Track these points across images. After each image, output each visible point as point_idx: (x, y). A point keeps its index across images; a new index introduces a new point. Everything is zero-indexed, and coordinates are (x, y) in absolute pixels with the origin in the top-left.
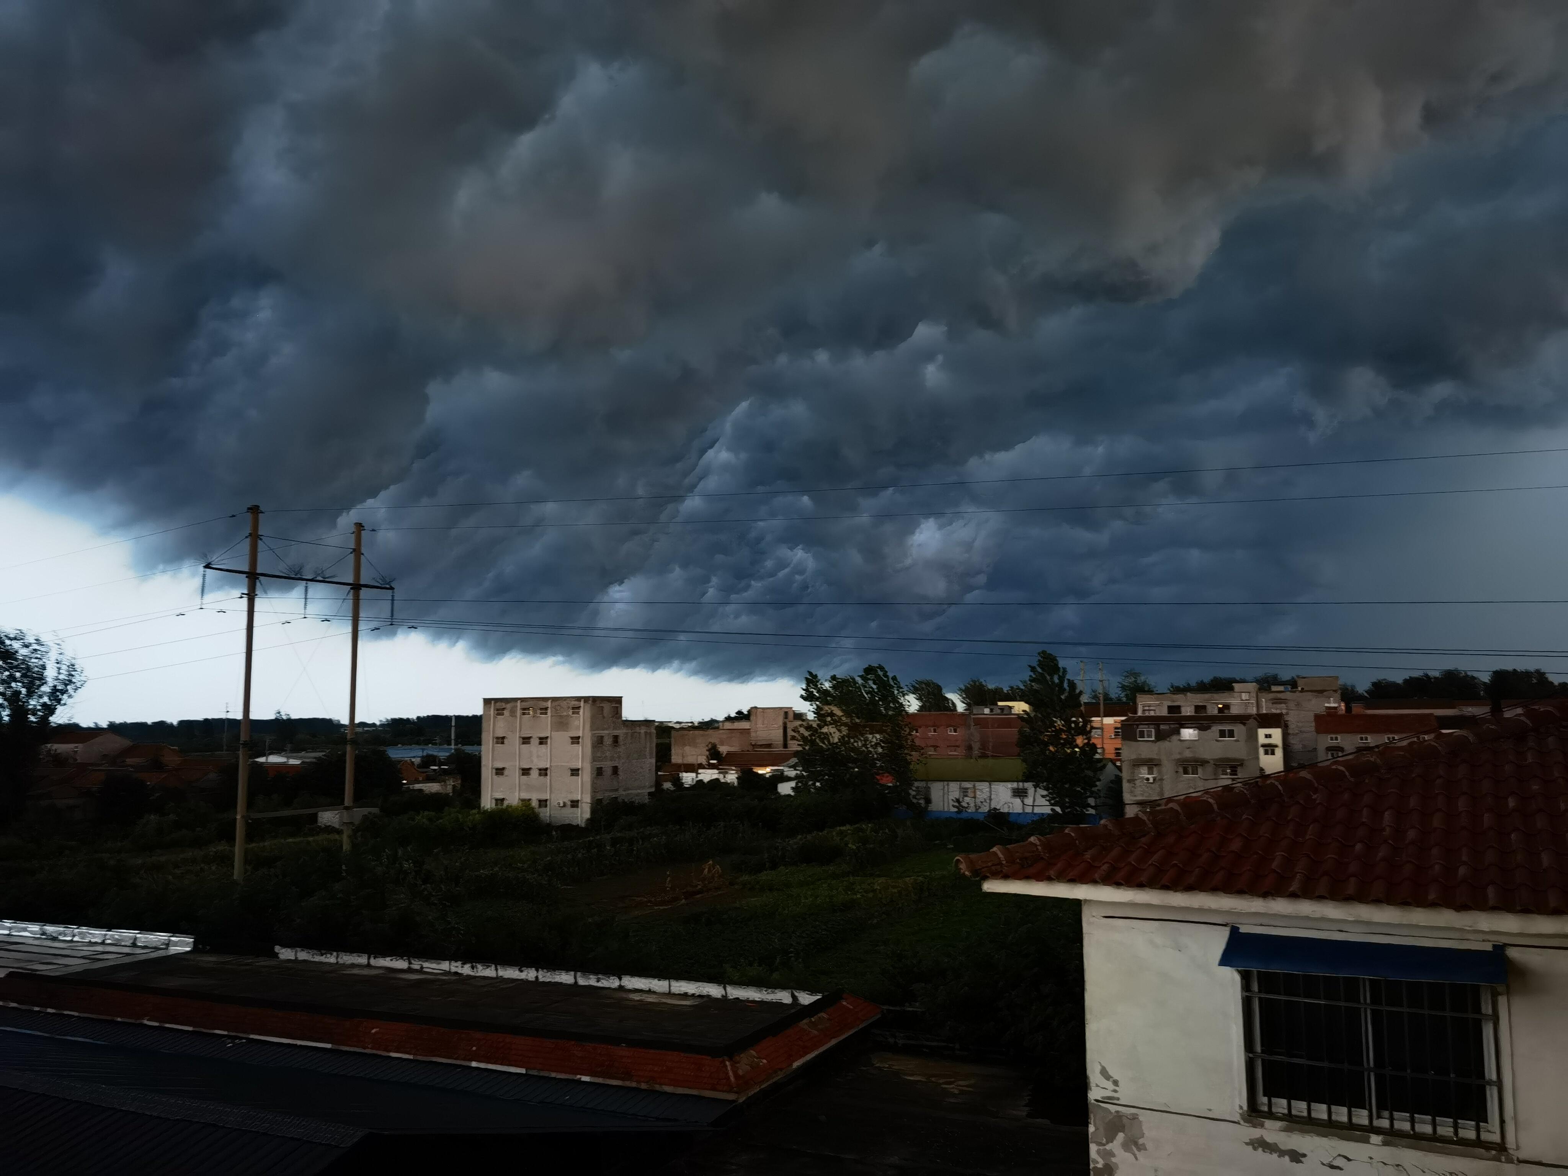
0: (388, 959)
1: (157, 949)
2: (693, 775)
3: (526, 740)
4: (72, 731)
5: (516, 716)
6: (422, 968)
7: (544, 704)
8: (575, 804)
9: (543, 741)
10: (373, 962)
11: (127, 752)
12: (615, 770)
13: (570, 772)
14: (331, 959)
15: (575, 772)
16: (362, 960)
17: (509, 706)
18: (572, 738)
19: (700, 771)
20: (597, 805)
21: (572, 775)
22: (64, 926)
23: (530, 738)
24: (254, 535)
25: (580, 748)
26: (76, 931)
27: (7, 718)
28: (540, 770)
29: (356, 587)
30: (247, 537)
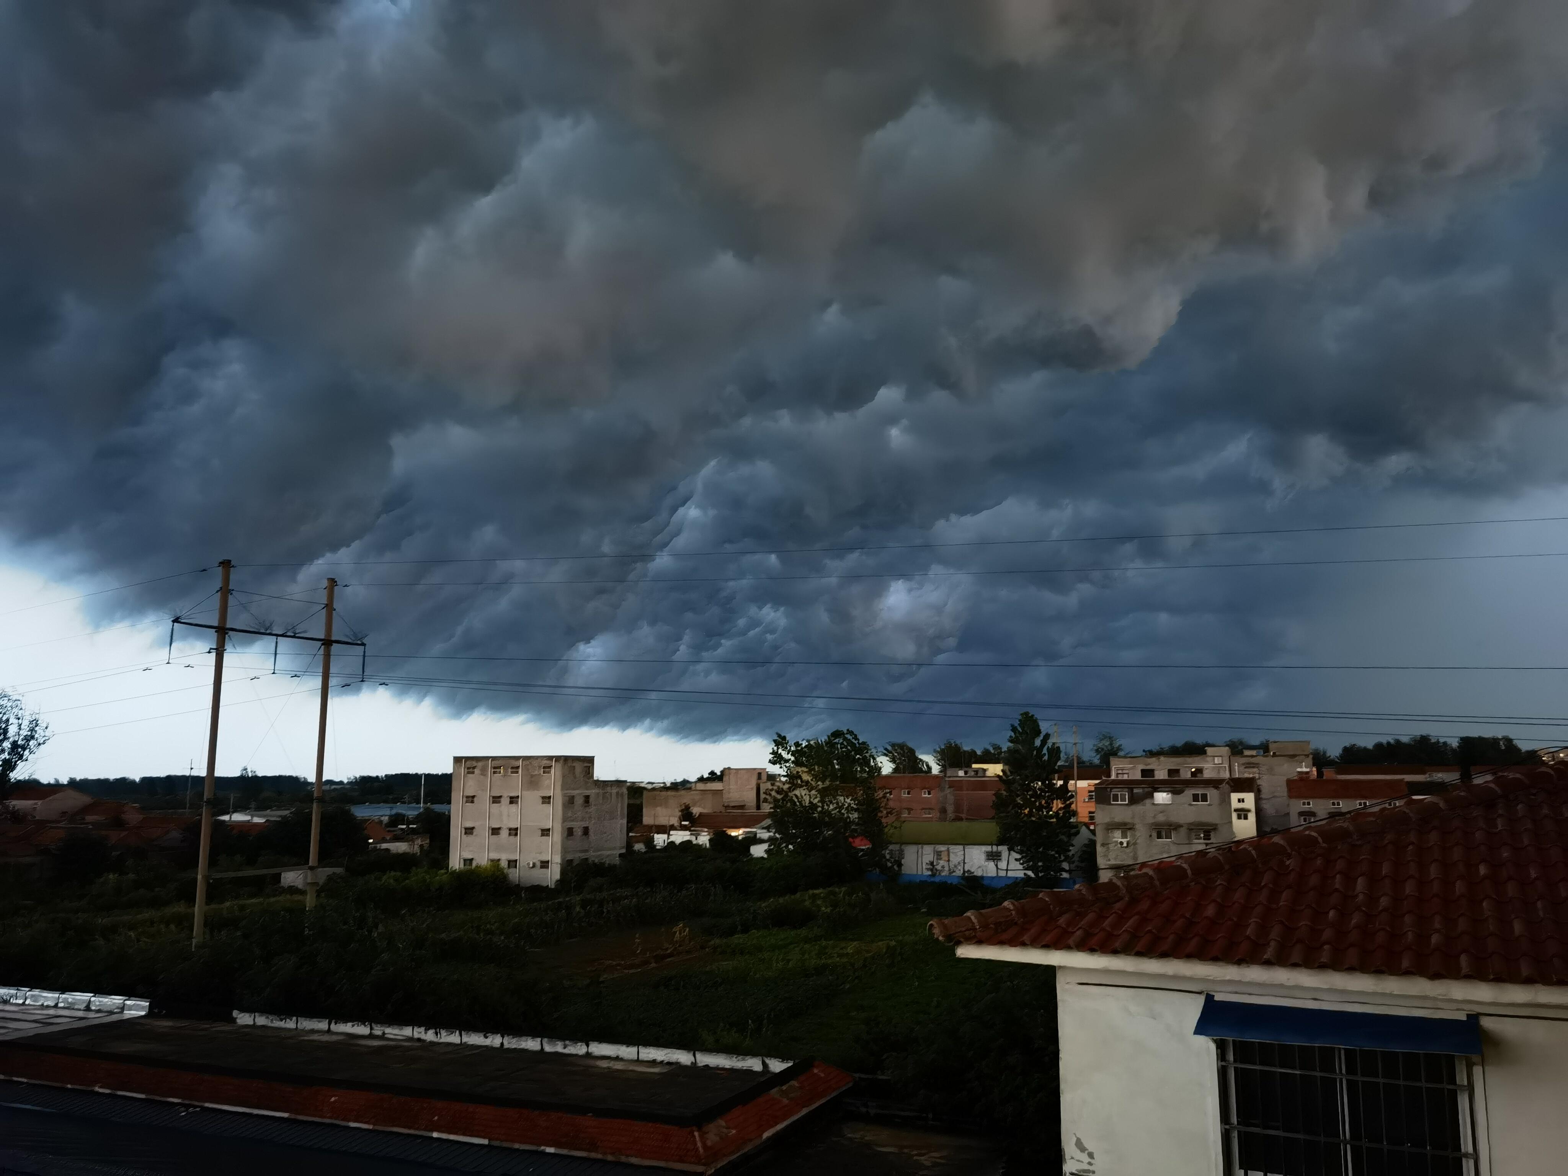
0: (350, 1024)
1: (111, 1013)
2: (665, 836)
3: (496, 800)
4: (32, 787)
6: (384, 1033)
7: (516, 763)
8: (545, 864)
9: (513, 800)
10: (334, 1027)
11: (86, 810)
12: (586, 831)
14: (291, 1024)
16: (323, 1025)
17: (480, 764)
18: (543, 798)
19: (672, 832)
20: (567, 866)
21: (542, 835)
22: (16, 988)
23: (500, 797)
24: (225, 590)
25: (551, 807)
26: (28, 994)
28: (510, 829)
29: (327, 643)
30: (218, 592)
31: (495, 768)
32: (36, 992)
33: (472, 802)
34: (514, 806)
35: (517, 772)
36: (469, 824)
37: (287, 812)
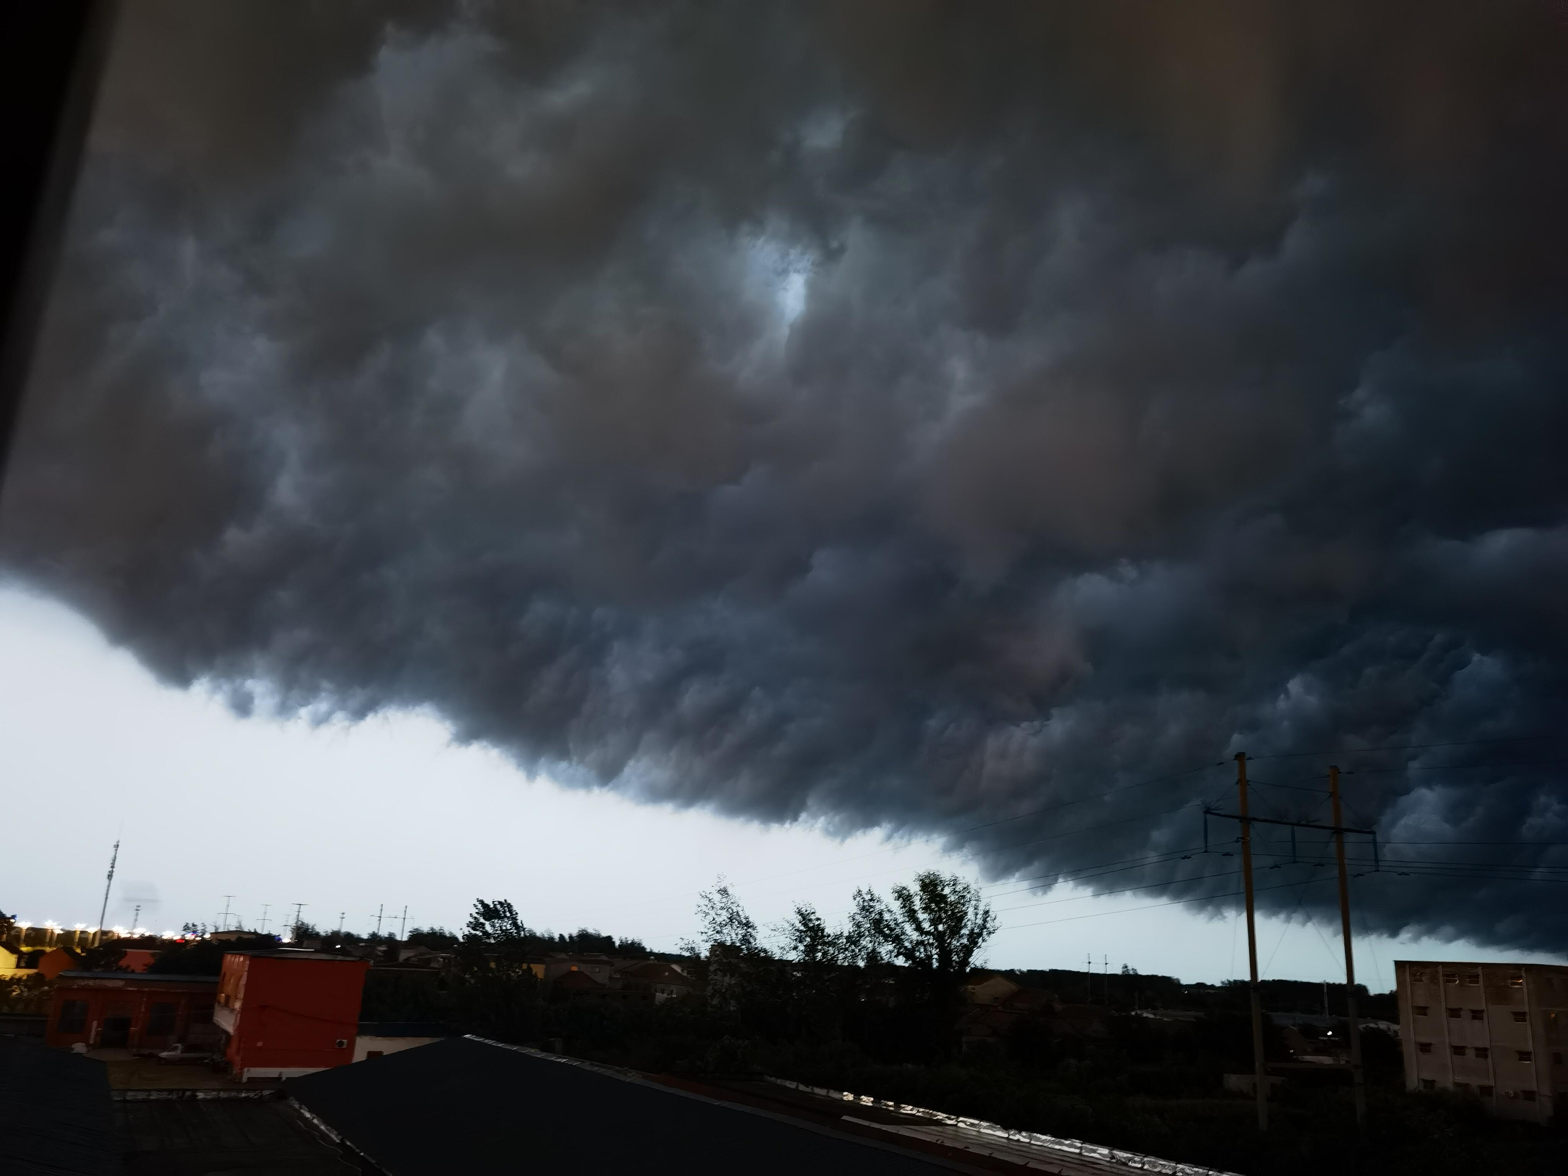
3: (1454, 1013)
5: (1439, 984)
7: (1474, 971)
8: (1530, 1095)
9: (1477, 1015)
11: (1013, 996)
13: (1518, 1056)
15: (1524, 1055)
17: (1428, 971)
18: (1515, 1014)
20: (1560, 1100)
21: (1521, 1059)
22: (1132, 1153)
23: (1460, 1009)
24: (1242, 781)
25: (1529, 1027)
26: (1146, 1159)
27: (936, 956)
28: (1477, 1049)
29: (1338, 831)
30: (1237, 783)
31: (1447, 976)
32: (1152, 1159)
33: (1425, 1014)
34: (1477, 1023)
35: (1477, 982)
36: (1424, 1039)
37: (1193, 1013)
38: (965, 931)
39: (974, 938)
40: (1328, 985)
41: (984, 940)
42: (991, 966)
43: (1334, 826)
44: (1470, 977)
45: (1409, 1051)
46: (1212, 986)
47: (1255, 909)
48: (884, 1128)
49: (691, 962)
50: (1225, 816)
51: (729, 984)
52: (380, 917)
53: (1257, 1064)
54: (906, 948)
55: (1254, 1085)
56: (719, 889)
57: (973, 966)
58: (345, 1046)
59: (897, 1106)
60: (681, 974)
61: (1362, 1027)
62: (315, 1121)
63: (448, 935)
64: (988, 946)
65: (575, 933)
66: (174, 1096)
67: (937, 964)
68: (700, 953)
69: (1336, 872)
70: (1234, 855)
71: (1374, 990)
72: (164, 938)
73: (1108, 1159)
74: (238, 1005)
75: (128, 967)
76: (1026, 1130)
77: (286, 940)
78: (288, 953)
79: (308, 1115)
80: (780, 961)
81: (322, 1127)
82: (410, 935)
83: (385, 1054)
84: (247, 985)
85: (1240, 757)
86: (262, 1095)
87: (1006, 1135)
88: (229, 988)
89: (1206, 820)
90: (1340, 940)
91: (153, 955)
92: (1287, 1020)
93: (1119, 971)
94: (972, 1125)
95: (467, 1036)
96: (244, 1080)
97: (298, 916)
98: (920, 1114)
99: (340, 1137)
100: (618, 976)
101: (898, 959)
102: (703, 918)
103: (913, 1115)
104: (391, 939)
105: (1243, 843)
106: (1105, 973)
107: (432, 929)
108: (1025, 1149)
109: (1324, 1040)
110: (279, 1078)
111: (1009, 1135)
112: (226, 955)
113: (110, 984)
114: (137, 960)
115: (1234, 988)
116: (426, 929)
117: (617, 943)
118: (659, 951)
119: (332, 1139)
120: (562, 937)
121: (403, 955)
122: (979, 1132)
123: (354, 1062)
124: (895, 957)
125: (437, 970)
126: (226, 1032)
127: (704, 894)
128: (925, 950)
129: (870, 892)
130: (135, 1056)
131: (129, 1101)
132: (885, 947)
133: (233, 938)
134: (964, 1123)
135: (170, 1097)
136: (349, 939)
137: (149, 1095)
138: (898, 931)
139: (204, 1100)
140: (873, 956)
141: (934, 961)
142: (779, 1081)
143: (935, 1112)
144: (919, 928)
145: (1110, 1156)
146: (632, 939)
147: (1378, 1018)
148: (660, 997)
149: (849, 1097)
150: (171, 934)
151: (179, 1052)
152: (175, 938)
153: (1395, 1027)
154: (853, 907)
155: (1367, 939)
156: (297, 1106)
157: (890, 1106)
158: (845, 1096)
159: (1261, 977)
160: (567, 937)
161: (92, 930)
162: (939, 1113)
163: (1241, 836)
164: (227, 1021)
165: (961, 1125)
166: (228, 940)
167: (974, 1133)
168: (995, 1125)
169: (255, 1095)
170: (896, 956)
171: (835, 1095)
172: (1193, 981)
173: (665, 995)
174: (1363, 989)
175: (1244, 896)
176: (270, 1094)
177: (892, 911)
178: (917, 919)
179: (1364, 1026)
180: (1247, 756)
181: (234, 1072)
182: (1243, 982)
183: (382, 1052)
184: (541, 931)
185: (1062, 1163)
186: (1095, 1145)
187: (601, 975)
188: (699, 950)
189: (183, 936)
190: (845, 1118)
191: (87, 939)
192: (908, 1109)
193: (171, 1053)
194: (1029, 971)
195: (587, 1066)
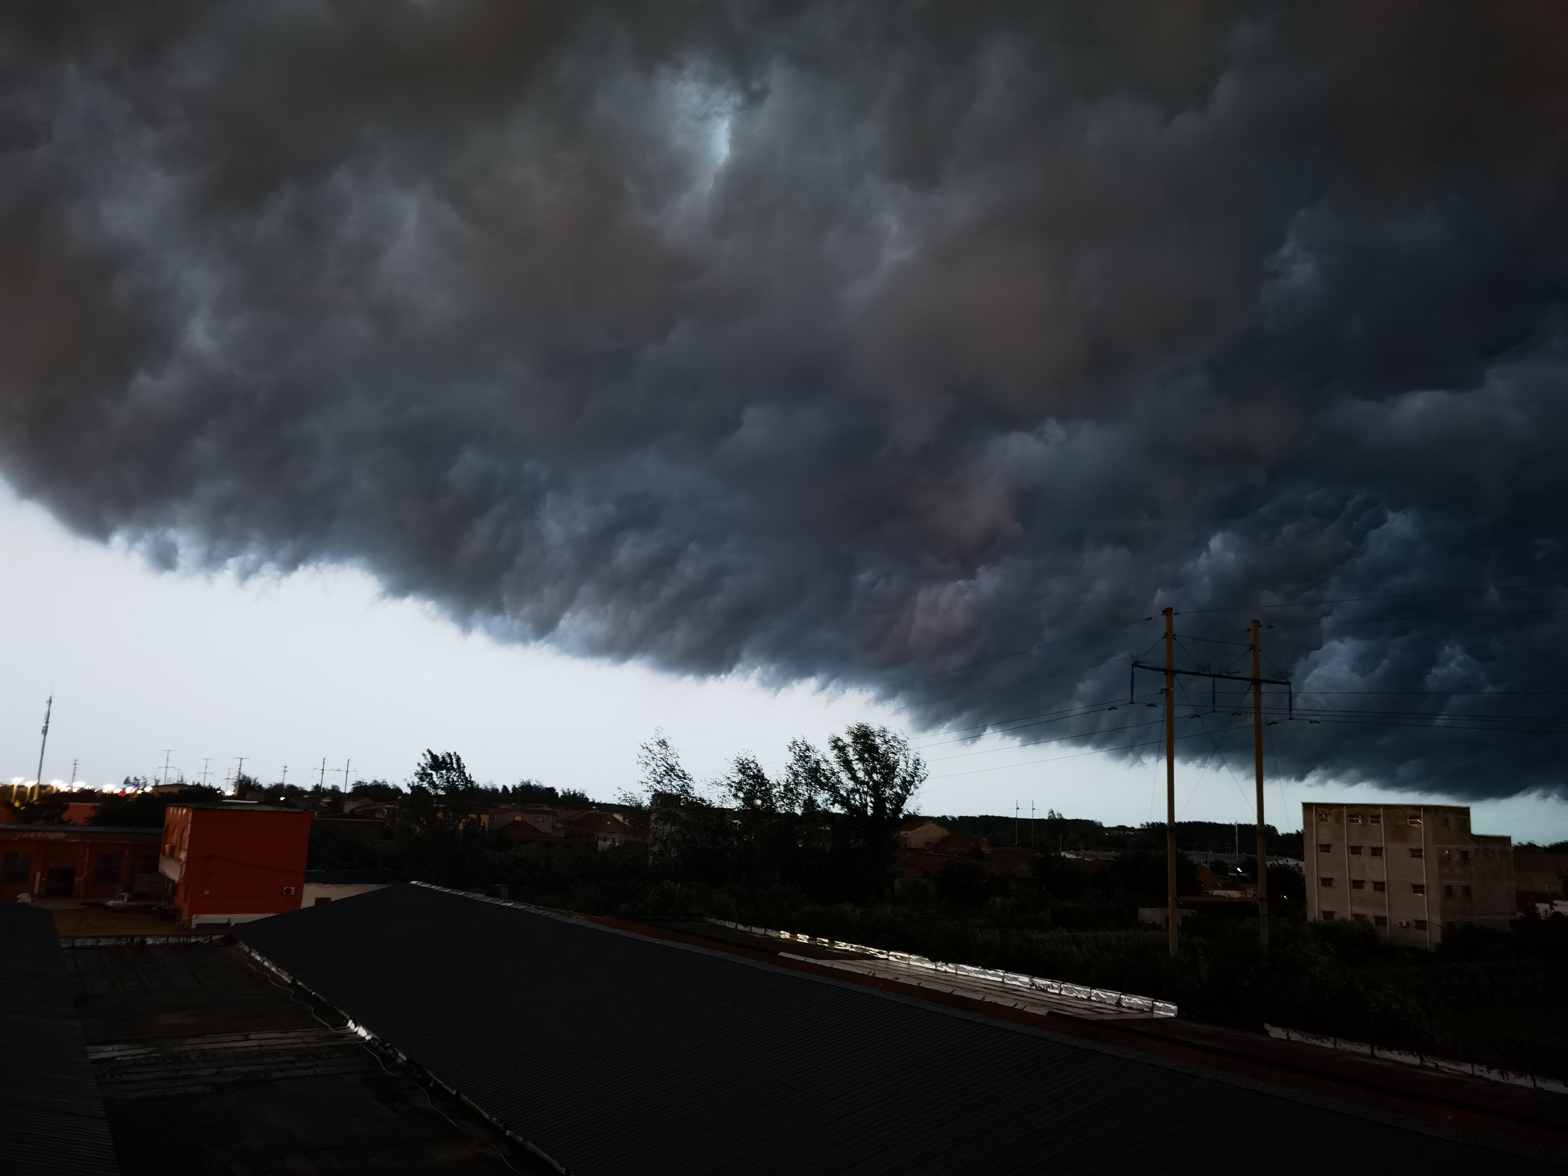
0: (1396, 1052)
1: (1142, 1011)
2: (1547, 906)
3: (1355, 850)
5: (1343, 824)
6: (1437, 1066)
7: (1375, 812)
8: (1421, 925)
9: (1376, 851)
10: (1377, 1053)
12: (1467, 891)
13: (1412, 889)
14: (1329, 1045)
15: (1418, 888)
16: (1366, 1049)
17: (1333, 812)
18: (1412, 851)
19: (1555, 902)
20: (1448, 929)
21: (1415, 892)
22: (1051, 980)
23: (1360, 847)
24: (1169, 636)
25: (1424, 861)
26: (1062, 986)
27: (870, 804)
28: (1375, 883)
29: (1256, 682)
30: (1164, 637)
31: (1351, 816)
32: (1069, 985)
33: (1329, 851)
34: (1376, 859)
35: (1378, 822)
36: (1325, 875)
37: (1113, 853)
38: (897, 781)
39: (906, 785)
40: (1240, 826)
41: (916, 788)
42: (924, 813)
43: (1252, 677)
44: (1372, 817)
45: (1312, 885)
46: (1133, 828)
47: (1175, 756)
48: (819, 962)
49: (633, 812)
50: (1151, 669)
51: (670, 833)
52: (323, 770)
53: (1170, 898)
54: (842, 796)
55: (1167, 917)
56: (658, 741)
57: (906, 813)
58: (292, 893)
59: (832, 942)
60: (623, 823)
61: (1268, 864)
62: (266, 964)
63: (392, 788)
64: (920, 793)
65: (518, 784)
66: (123, 942)
67: (872, 811)
68: (642, 803)
69: (1251, 720)
70: (1158, 706)
71: (1282, 829)
72: (105, 791)
73: (1029, 986)
74: (183, 856)
75: (70, 820)
76: (953, 962)
77: (229, 792)
78: (232, 805)
79: (258, 958)
80: (718, 809)
81: (273, 969)
82: (353, 787)
83: (333, 900)
84: (190, 836)
85: (1168, 612)
86: (211, 940)
87: (934, 967)
88: (174, 839)
89: (1133, 672)
90: (1253, 784)
91: (93, 808)
92: (1201, 859)
93: (1046, 817)
94: (902, 958)
95: (414, 882)
96: (193, 926)
97: (240, 769)
98: (853, 950)
99: (292, 978)
100: (560, 825)
101: (834, 807)
102: (643, 769)
103: (847, 951)
104: (335, 791)
105: (1167, 694)
106: (1032, 818)
107: (375, 781)
108: (952, 979)
109: (1232, 877)
110: (228, 924)
111: (936, 967)
112: (168, 808)
113: (52, 836)
114: (78, 813)
115: (1154, 829)
116: (369, 781)
117: (560, 794)
118: (601, 801)
119: (283, 980)
120: (505, 788)
121: (348, 807)
122: (909, 964)
123: (301, 908)
124: (831, 804)
125: (382, 821)
126: (172, 881)
127: (645, 746)
128: (861, 798)
129: (803, 743)
130: (82, 904)
131: (78, 948)
132: (822, 795)
133: (176, 790)
134: (895, 957)
135: (119, 943)
136: (292, 791)
137: (99, 942)
138: (834, 779)
139: (153, 946)
140: (810, 804)
141: (869, 808)
142: (718, 922)
143: (867, 948)
144: (854, 778)
145: (1031, 983)
146: (573, 790)
147: (1283, 855)
148: (603, 845)
149: (786, 935)
150: (109, 788)
151: (126, 899)
152: (115, 792)
153: (1301, 864)
154: (790, 758)
155: (1277, 782)
156: (247, 949)
157: (825, 943)
158: (781, 934)
159: (1177, 819)
160: (510, 789)
161: (30, 784)
162: (871, 949)
163: (1165, 688)
164: (173, 871)
165: (891, 958)
166: (169, 792)
167: (904, 966)
168: (923, 958)
169: (205, 940)
170: (833, 804)
171: (772, 933)
172: (1114, 824)
173: (609, 843)
174: (1273, 829)
175: (1165, 744)
176: (220, 939)
177: (827, 761)
178: (853, 769)
179: (1271, 862)
180: (1174, 611)
181: (183, 919)
182: (1162, 824)
183: (330, 898)
184: (485, 783)
185: (986, 990)
186: (1015, 973)
187: (545, 824)
188: (640, 800)
189: (124, 789)
190: (781, 954)
191: (25, 793)
192: (842, 945)
193: (116, 902)
194: (961, 818)
195: (532, 909)
